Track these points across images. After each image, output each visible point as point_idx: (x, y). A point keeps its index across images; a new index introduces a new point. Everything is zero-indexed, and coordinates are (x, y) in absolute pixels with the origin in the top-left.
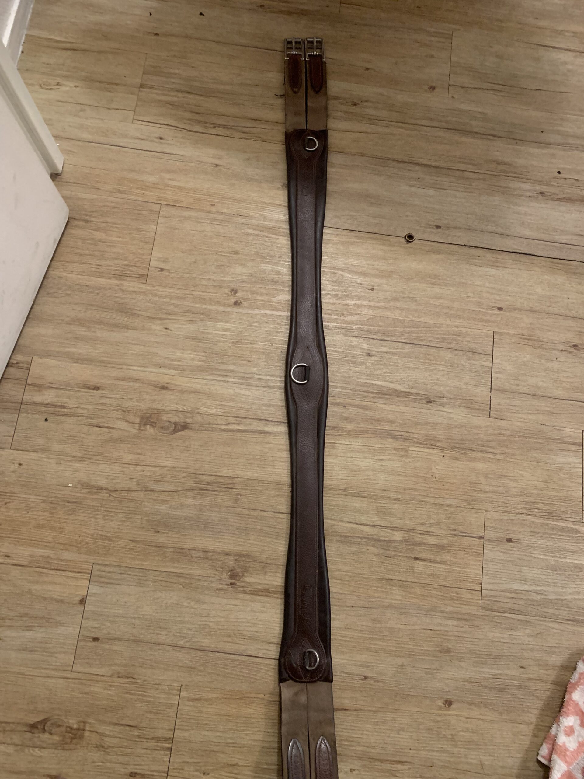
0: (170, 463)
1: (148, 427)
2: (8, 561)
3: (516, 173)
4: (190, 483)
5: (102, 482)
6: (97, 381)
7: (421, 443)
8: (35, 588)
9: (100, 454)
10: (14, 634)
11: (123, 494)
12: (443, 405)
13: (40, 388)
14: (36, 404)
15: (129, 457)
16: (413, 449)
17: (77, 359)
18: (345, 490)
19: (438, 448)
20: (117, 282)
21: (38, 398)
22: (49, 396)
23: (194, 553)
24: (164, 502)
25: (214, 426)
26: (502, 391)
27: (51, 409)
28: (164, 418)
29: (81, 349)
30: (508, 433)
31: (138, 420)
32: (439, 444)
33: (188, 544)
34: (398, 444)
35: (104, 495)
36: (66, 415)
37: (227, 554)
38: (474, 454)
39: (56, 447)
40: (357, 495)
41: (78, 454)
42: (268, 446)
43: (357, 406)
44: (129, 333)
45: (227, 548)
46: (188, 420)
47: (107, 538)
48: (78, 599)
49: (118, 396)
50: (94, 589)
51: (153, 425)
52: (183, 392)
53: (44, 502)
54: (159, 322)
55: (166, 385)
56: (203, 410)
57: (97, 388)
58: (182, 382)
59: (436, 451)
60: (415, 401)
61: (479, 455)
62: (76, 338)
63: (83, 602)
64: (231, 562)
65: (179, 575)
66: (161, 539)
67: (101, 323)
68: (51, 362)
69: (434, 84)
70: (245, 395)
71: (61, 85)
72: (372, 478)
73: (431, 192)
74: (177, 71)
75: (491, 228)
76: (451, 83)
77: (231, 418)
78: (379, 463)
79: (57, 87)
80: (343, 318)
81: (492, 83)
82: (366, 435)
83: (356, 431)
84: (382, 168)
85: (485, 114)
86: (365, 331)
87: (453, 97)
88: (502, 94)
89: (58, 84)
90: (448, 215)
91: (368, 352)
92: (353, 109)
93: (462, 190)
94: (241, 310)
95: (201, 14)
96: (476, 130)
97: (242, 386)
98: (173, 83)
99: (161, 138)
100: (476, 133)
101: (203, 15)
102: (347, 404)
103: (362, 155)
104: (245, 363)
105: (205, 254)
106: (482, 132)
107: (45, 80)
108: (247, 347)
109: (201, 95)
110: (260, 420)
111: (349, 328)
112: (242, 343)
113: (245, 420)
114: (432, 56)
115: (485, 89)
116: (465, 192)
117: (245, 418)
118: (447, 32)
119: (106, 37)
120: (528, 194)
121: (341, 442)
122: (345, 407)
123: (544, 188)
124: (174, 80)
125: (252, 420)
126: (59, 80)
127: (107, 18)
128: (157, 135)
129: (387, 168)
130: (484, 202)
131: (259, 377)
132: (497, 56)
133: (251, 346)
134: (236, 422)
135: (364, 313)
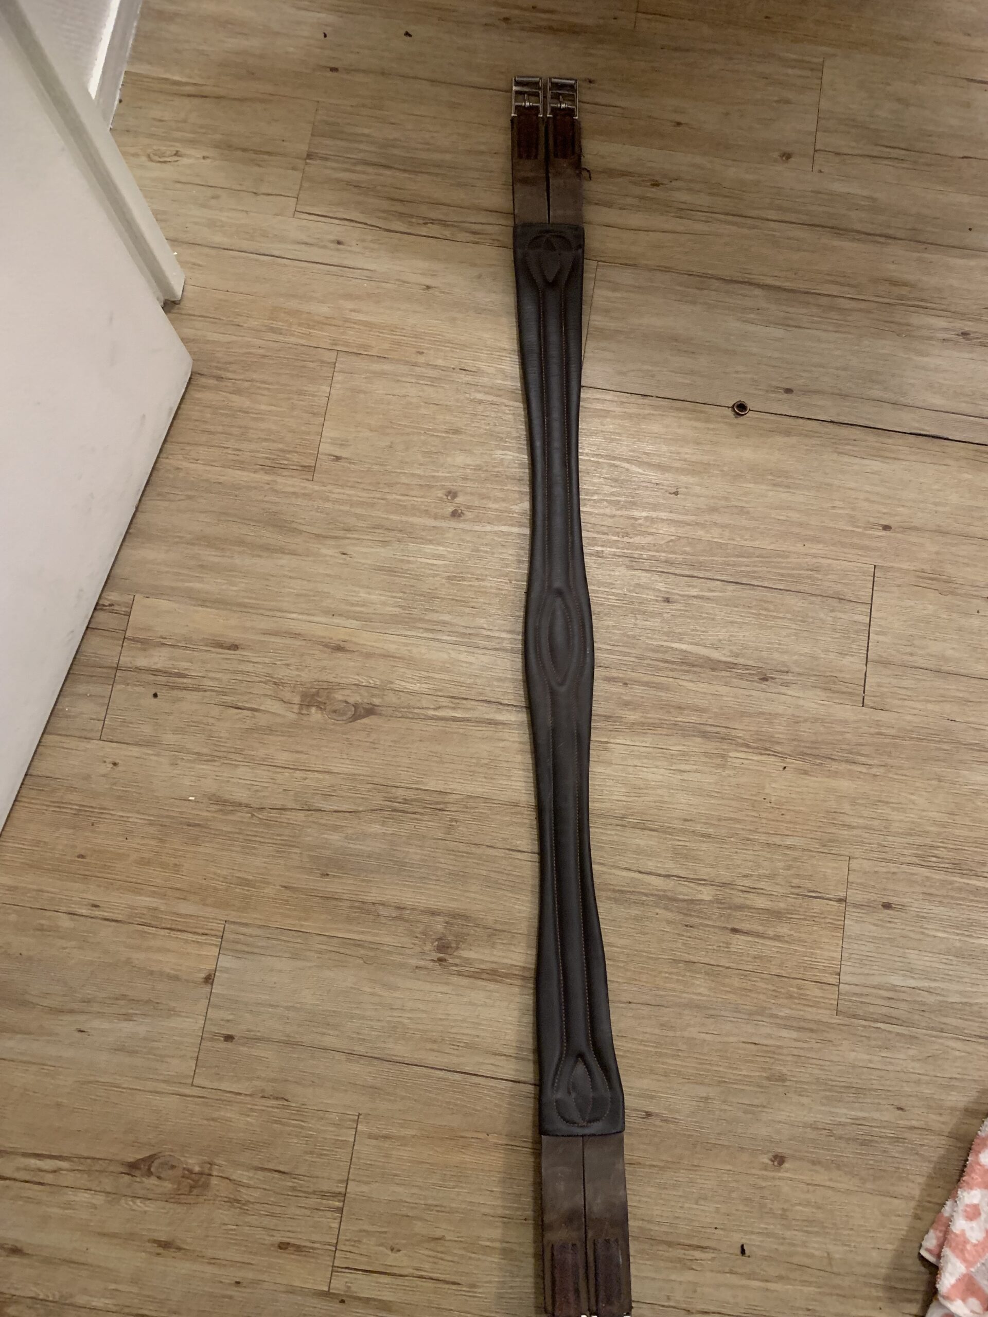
0: (345, 767)
1: (313, 710)
2: (97, 913)
3: (922, 300)
4: (378, 800)
5: (241, 795)
6: (234, 636)
7: (748, 746)
8: (139, 957)
9: (238, 752)
10: (106, 1025)
11: (274, 814)
12: (787, 684)
13: (145, 644)
14: (138, 669)
15: (283, 757)
16: (737, 756)
17: (204, 601)
18: (623, 818)
19: (775, 754)
20: (267, 478)
21: (142, 661)
22: (158, 659)
23: (382, 911)
24: (336, 828)
25: (416, 711)
26: (885, 663)
27: (162, 679)
28: (339, 696)
29: (210, 585)
30: (893, 732)
31: (297, 699)
32: (778, 748)
33: (373, 895)
34: (711, 746)
35: (243, 816)
36: (185, 689)
37: (434, 913)
38: (834, 766)
39: (170, 738)
40: (641, 827)
41: (205, 750)
42: (501, 744)
43: (646, 684)
44: (285, 560)
45: (433, 903)
46: (376, 701)
47: (246, 883)
48: (203, 975)
49: (267, 660)
50: (226, 961)
51: (321, 706)
52: (369, 655)
53: (151, 824)
54: (332, 542)
55: (342, 644)
56: (398, 684)
57: (235, 647)
58: (367, 639)
59: (772, 759)
60: (741, 677)
61: (843, 767)
62: (202, 566)
63: (209, 979)
64: (439, 926)
65: (358, 944)
66: (334, 886)
67: (241, 542)
68: (164, 604)
69: (788, 149)
70: (466, 662)
71: (179, 156)
72: (666, 799)
73: (779, 332)
74: (366, 131)
75: (876, 393)
76: (817, 148)
77: (443, 699)
78: (680, 777)
79: (176, 158)
80: (626, 539)
81: (887, 147)
82: (660, 731)
83: (643, 724)
84: (698, 292)
85: (874, 200)
86: (662, 562)
87: (820, 171)
88: (904, 165)
89: (177, 154)
90: (805, 371)
91: (667, 596)
92: (652, 192)
93: (830, 328)
94: (461, 525)
95: (407, 34)
96: (858, 227)
97: (462, 648)
98: (361, 151)
99: (339, 243)
100: (858, 232)
101: (410, 36)
102: (629, 680)
103: (667, 270)
104: (467, 610)
105: (408, 434)
106: (868, 231)
107: (155, 147)
108: (471, 586)
109: (405, 171)
110: (490, 702)
111: (636, 556)
112: (463, 579)
113: (464, 702)
114: (788, 102)
115: (875, 157)
116: (836, 332)
117: (466, 699)
118: (815, 60)
119: (252, 74)
120: (941, 335)
121: (618, 741)
122: (626, 684)
123: (968, 326)
124: (362, 146)
125: (476, 703)
126: (179, 147)
127: (254, 43)
128: (332, 237)
129: (706, 292)
130: (868, 349)
131: (489, 633)
132: (899, 100)
133: (476, 583)
134: (451, 705)
135: (661, 532)
